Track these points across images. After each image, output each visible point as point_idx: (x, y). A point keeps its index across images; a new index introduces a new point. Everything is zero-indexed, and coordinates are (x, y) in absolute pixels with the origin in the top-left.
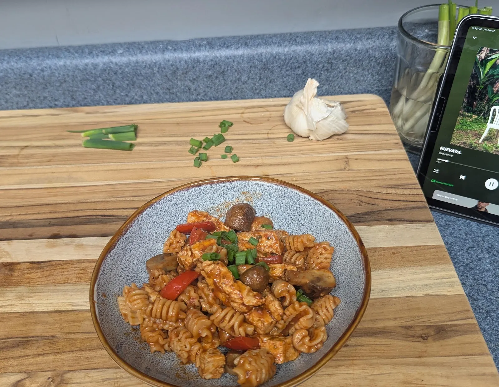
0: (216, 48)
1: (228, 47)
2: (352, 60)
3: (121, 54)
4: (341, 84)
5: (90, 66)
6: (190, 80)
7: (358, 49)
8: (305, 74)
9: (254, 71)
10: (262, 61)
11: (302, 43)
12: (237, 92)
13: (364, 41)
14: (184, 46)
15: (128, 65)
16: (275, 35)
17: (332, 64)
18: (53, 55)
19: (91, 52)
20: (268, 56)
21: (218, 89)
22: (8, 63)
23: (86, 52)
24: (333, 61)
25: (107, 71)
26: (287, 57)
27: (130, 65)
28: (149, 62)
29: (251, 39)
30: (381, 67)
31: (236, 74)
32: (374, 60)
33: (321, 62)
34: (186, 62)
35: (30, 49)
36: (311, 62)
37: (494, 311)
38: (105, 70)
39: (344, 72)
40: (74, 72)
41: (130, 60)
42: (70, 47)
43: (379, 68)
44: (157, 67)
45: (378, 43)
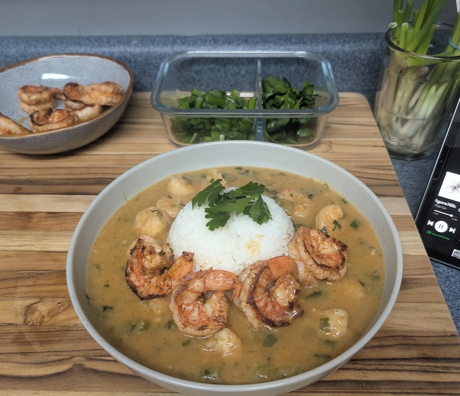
0: (220, 43)
1: (230, 43)
2: (340, 61)
3: (135, 45)
7: (346, 50)
8: (298, 71)
12: (236, 85)
13: (351, 43)
14: (191, 41)
15: (141, 54)
18: (75, 43)
19: (109, 42)
22: (35, 47)
23: (104, 42)
27: (143, 55)
29: (251, 38)
30: (365, 69)
32: (359, 62)
37: (453, 277)
41: (143, 51)
42: (90, 36)
45: (363, 46)
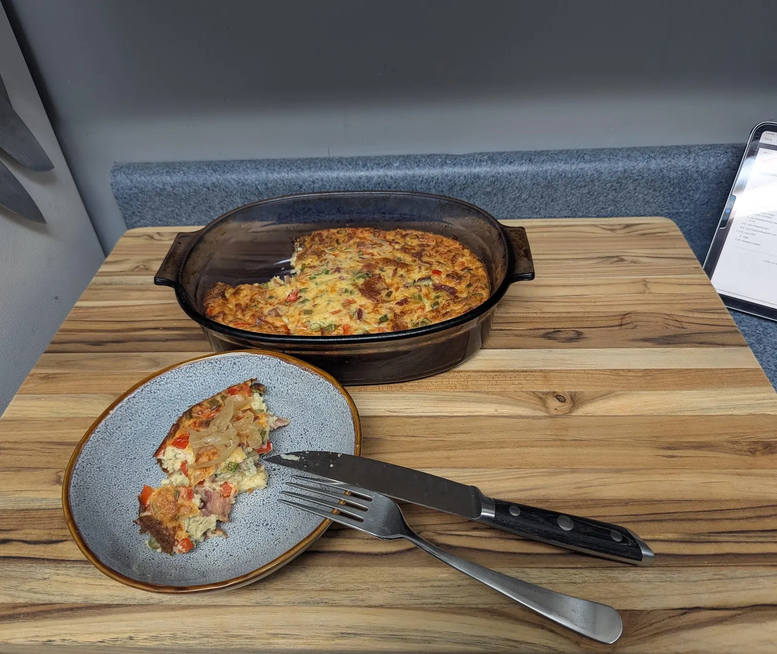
0: (498, 164)
1: (510, 163)
2: (644, 180)
3: (397, 167)
4: (629, 206)
5: (364, 178)
6: (466, 196)
7: (652, 168)
8: (591, 193)
9: (537, 189)
10: (546, 179)
11: (591, 161)
12: (515, 211)
13: (658, 160)
14: (463, 161)
15: (404, 179)
16: (561, 152)
17: (621, 183)
18: (325, 167)
19: (366, 165)
20: (554, 173)
21: (494, 207)
22: (278, 173)
23: (359, 164)
24: (622, 181)
25: (381, 185)
26: (574, 174)
27: (406, 179)
28: (426, 177)
29: (535, 155)
30: (674, 189)
31: (517, 191)
32: (667, 181)
33: (610, 182)
34: (465, 177)
35: (300, 159)
36: (599, 181)
38: (379, 184)
39: (633, 192)
40: (346, 185)
41: (406, 174)
42: (341, 158)
43: (672, 190)
44: (434, 182)
45: (673, 162)
